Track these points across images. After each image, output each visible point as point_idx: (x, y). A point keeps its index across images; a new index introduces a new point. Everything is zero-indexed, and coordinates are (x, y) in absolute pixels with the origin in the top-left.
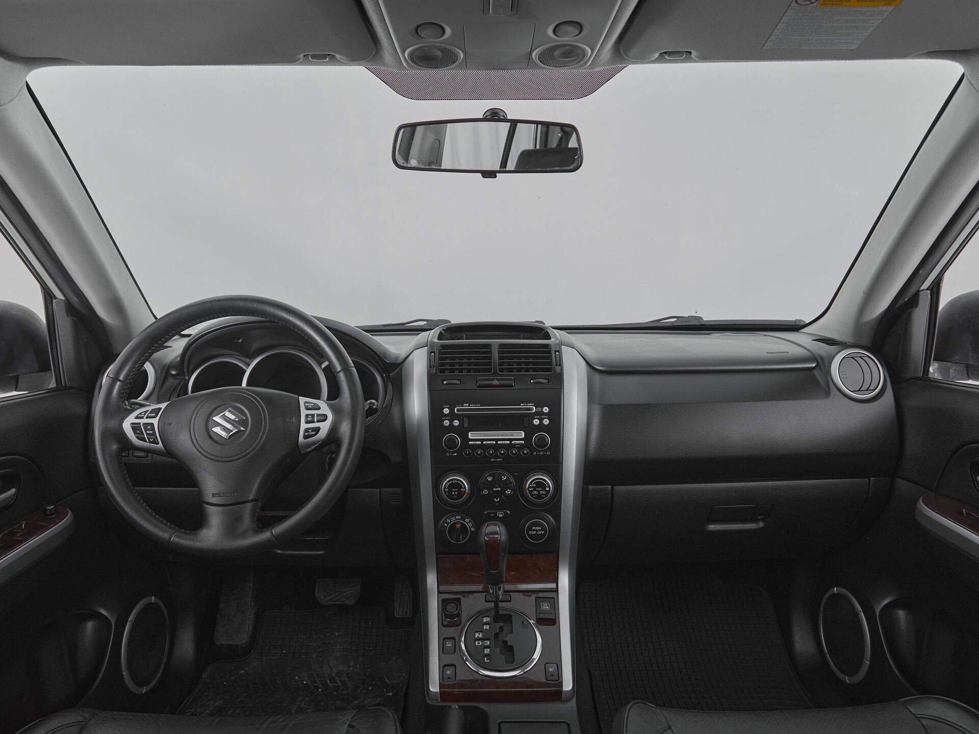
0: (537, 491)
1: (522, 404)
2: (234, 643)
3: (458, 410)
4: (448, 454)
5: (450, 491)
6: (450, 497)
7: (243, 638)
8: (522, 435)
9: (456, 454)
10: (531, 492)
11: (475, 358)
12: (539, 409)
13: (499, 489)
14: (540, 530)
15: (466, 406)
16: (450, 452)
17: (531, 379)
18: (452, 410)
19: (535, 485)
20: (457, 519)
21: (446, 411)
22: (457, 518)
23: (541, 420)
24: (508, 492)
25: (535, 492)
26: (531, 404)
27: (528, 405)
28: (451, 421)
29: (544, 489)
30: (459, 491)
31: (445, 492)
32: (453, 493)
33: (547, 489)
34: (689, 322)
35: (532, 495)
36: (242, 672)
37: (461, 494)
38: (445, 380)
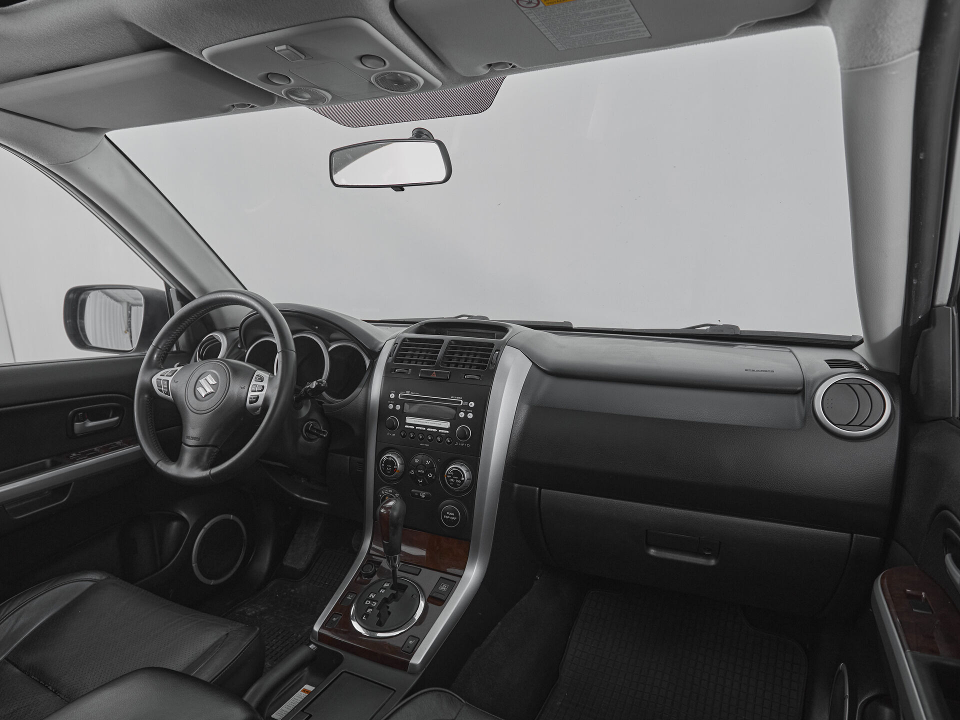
0: (454, 479)
1: (453, 397)
2: (294, 567)
3: (401, 396)
4: (388, 434)
5: (385, 467)
6: (385, 471)
7: (301, 565)
8: (447, 425)
9: (394, 435)
10: (448, 479)
11: (426, 352)
12: (466, 403)
13: (423, 472)
14: (452, 516)
15: (408, 393)
16: (390, 432)
17: (466, 375)
18: (397, 395)
19: (452, 474)
20: (389, 493)
21: (392, 396)
22: (390, 491)
23: (466, 413)
24: (430, 475)
25: (452, 480)
26: (460, 398)
27: (458, 398)
28: (395, 405)
29: (460, 478)
30: (392, 468)
31: (382, 466)
32: (388, 469)
33: (463, 479)
35: (449, 482)
36: (293, 591)
37: (394, 470)
38: (396, 368)
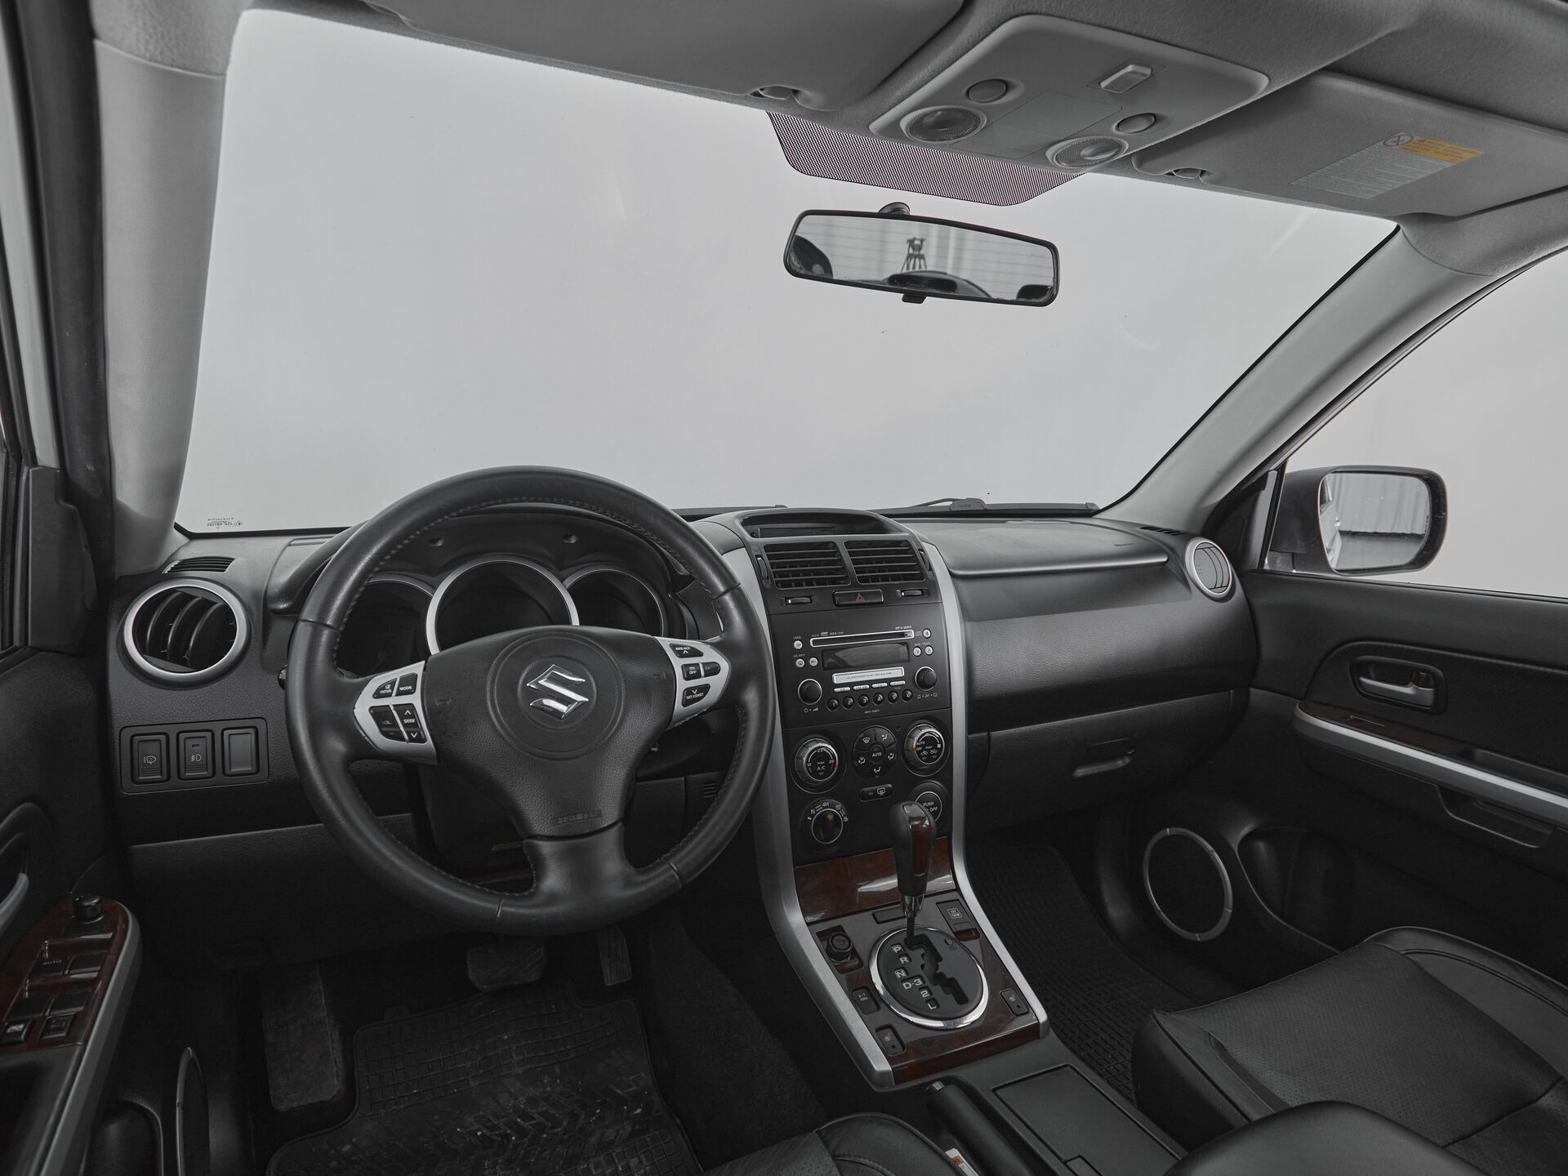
0: (926, 750)
1: (897, 628)
3: (814, 643)
4: (806, 710)
5: (814, 766)
6: (815, 774)
8: (898, 672)
9: (817, 709)
10: (919, 752)
11: (812, 564)
12: (919, 633)
13: (880, 754)
14: (932, 806)
15: (824, 636)
16: (809, 707)
17: (900, 592)
18: (805, 642)
19: (924, 743)
20: (824, 808)
21: (798, 645)
22: (824, 805)
23: (923, 648)
24: (891, 757)
25: (925, 753)
26: (907, 627)
27: (904, 628)
28: (806, 661)
29: (935, 747)
30: (827, 765)
31: (807, 767)
32: (819, 768)
33: (939, 746)
34: (969, 506)
35: (921, 757)
37: (829, 768)
38: (789, 598)
